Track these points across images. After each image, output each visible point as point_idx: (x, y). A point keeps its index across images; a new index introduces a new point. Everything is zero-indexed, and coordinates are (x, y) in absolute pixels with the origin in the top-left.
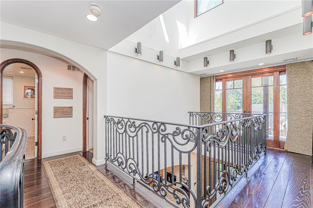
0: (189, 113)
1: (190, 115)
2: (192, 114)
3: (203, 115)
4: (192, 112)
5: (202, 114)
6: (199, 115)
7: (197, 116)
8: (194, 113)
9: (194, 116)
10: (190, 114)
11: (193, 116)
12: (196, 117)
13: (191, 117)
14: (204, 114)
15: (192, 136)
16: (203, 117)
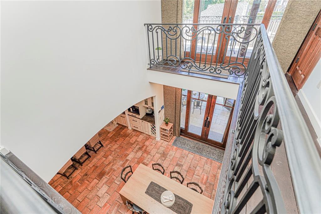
0: (146, 25)
1: (148, 30)
2: (150, 27)
3: (168, 30)
4: (150, 25)
5: (166, 28)
6: (162, 30)
7: (159, 31)
8: (154, 26)
9: (154, 31)
10: (148, 27)
11: (152, 31)
12: (157, 33)
13: (150, 33)
14: (170, 27)
15: (153, 63)
16: (168, 31)
